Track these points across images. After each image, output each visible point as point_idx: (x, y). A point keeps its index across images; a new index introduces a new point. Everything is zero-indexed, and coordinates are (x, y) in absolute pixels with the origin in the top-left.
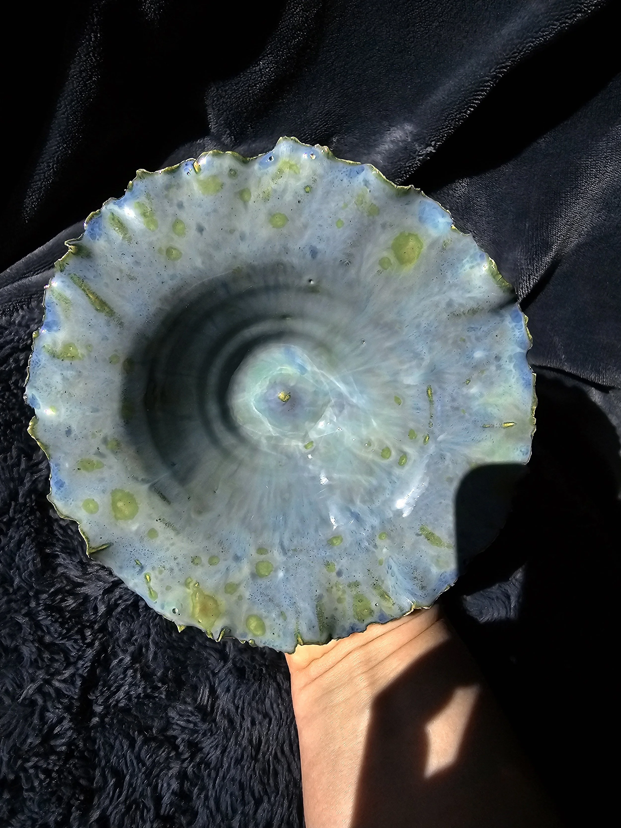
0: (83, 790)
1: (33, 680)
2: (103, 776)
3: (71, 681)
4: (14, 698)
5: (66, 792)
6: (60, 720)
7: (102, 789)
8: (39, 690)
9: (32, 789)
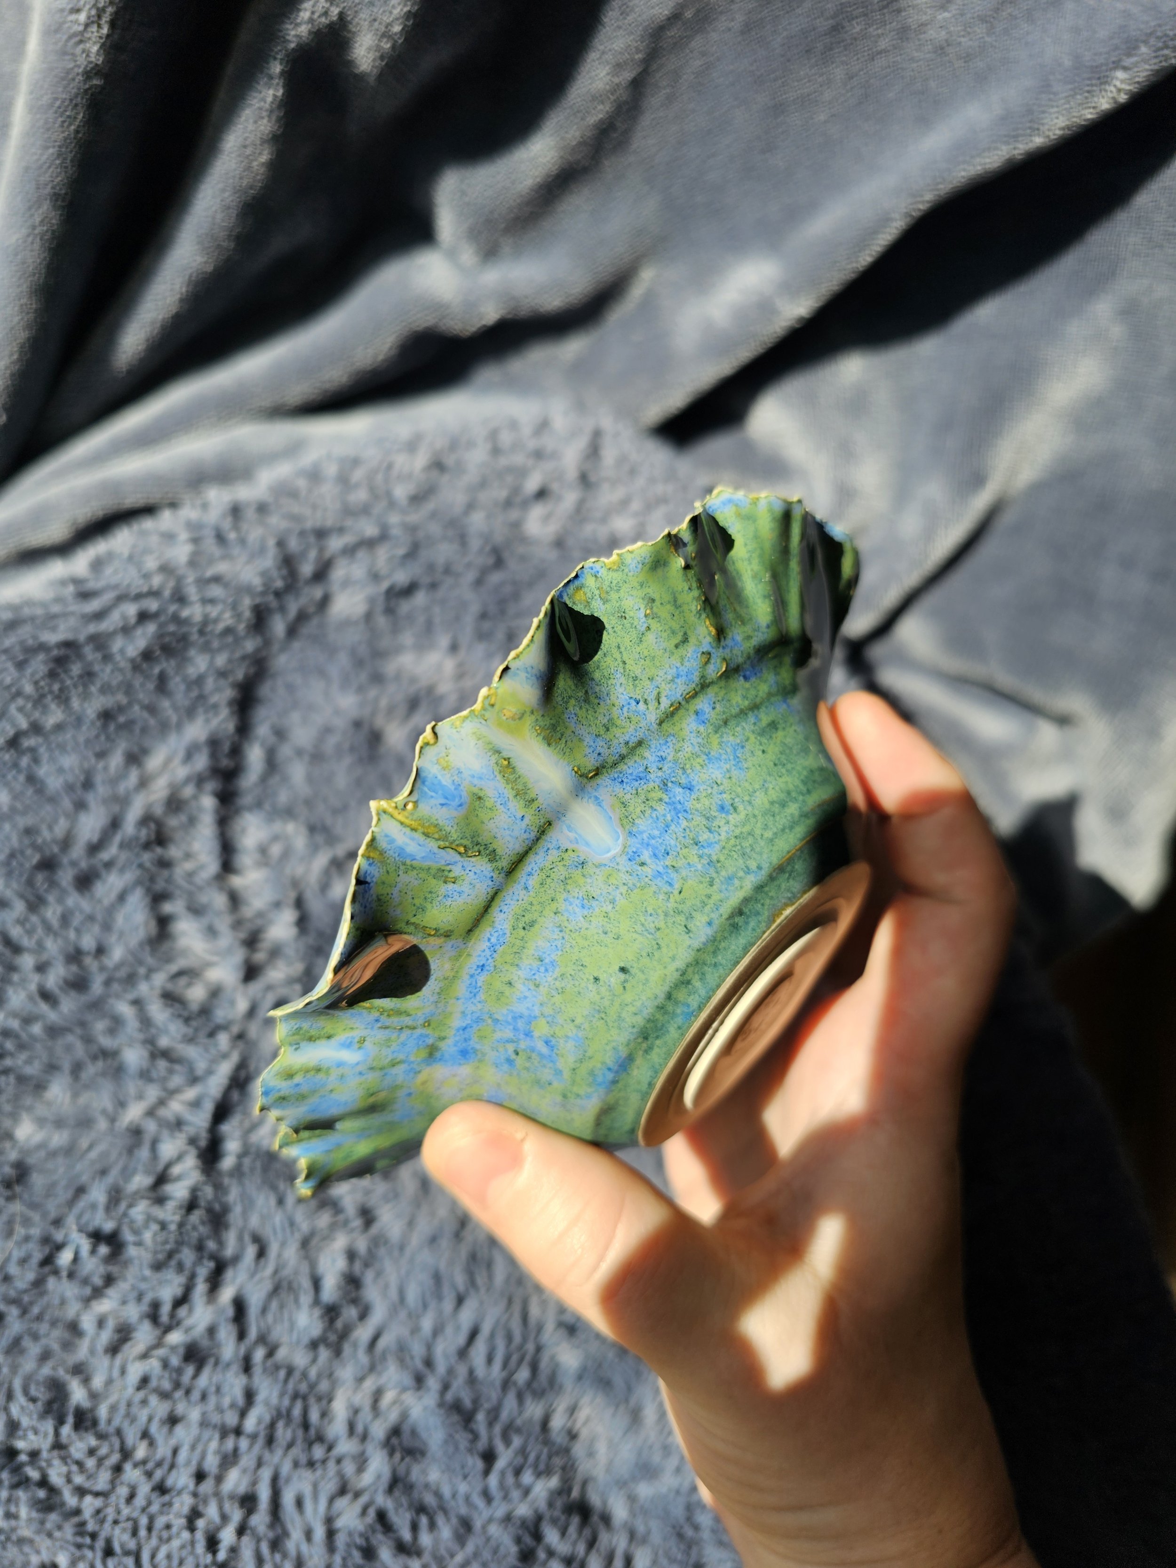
0: (213, 1257)
1: (140, 1097)
2: (240, 1238)
3: (196, 1104)
4: (113, 1120)
5: (188, 1256)
6: (180, 1158)
7: (236, 1259)
8: (150, 1113)
9: (139, 1244)
